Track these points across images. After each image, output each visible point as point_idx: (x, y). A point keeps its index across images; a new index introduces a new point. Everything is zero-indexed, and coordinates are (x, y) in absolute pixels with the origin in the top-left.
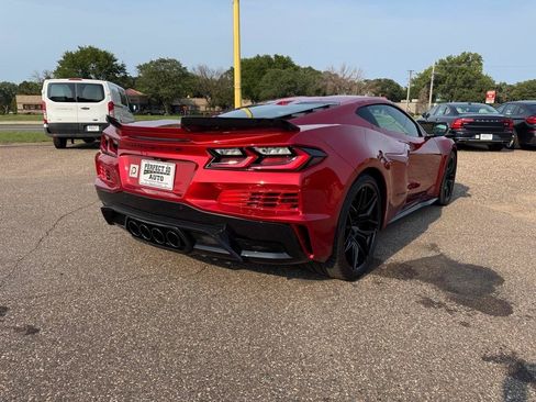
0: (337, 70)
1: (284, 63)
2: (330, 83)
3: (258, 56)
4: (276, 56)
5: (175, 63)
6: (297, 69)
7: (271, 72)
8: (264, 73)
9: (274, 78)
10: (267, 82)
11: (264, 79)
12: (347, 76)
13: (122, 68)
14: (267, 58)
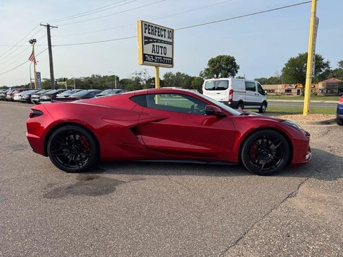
13: (327, 65)
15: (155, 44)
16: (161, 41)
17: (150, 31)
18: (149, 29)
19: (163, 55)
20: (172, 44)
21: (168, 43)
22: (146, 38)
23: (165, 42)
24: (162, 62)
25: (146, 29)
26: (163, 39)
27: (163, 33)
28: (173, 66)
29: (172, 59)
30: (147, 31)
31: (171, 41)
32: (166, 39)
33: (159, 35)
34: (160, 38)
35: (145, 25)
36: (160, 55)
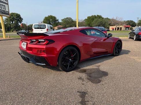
0: (115, 18)
1: (99, 17)
2: (113, 22)
3: (92, 16)
4: (97, 15)
5: (70, 19)
6: (103, 18)
7: (95, 20)
8: (94, 20)
9: (96, 21)
10: (94, 22)
11: (93, 21)
12: (118, 20)
14: (95, 16)
19: (4, 10)
20: (7, 4)
23: (4, 3)
24: (4, 14)
29: (9, 12)
31: (7, 2)
36: (2, 9)
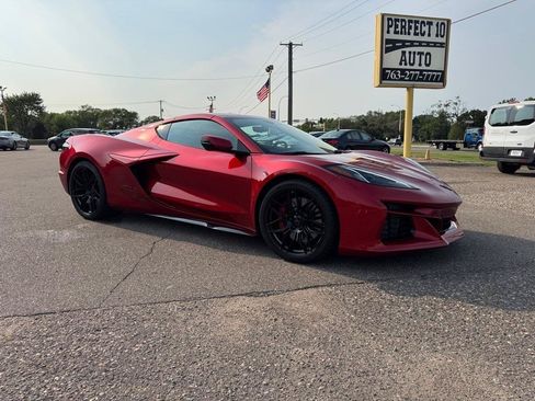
15: (407, 50)
16: (420, 44)
17: (399, 29)
18: (396, 27)
19: (424, 67)
20: (445, 46)
21: (435, 45)
22: (388, 41)
23: (428, 44)
24: (419, 80)
25: (389, 26)
26: (425, 38)
27: (425, 29)
28: (444, 86)
29: (444, 73)
30: (392, 29)
31: (443, 40)
32: (433, 38)
33: (416, 34)
34: (419, 38)
35: (389, 19)
36: (416, 67)
